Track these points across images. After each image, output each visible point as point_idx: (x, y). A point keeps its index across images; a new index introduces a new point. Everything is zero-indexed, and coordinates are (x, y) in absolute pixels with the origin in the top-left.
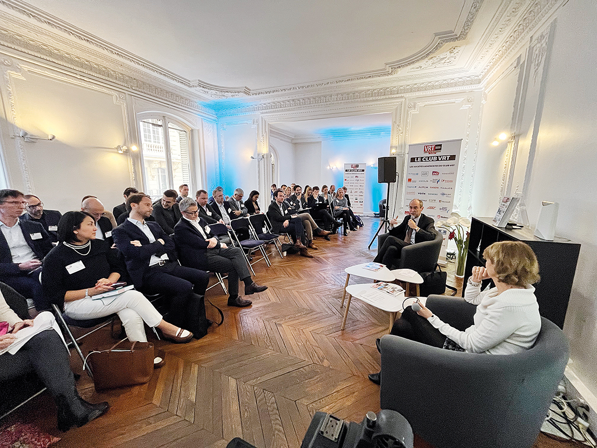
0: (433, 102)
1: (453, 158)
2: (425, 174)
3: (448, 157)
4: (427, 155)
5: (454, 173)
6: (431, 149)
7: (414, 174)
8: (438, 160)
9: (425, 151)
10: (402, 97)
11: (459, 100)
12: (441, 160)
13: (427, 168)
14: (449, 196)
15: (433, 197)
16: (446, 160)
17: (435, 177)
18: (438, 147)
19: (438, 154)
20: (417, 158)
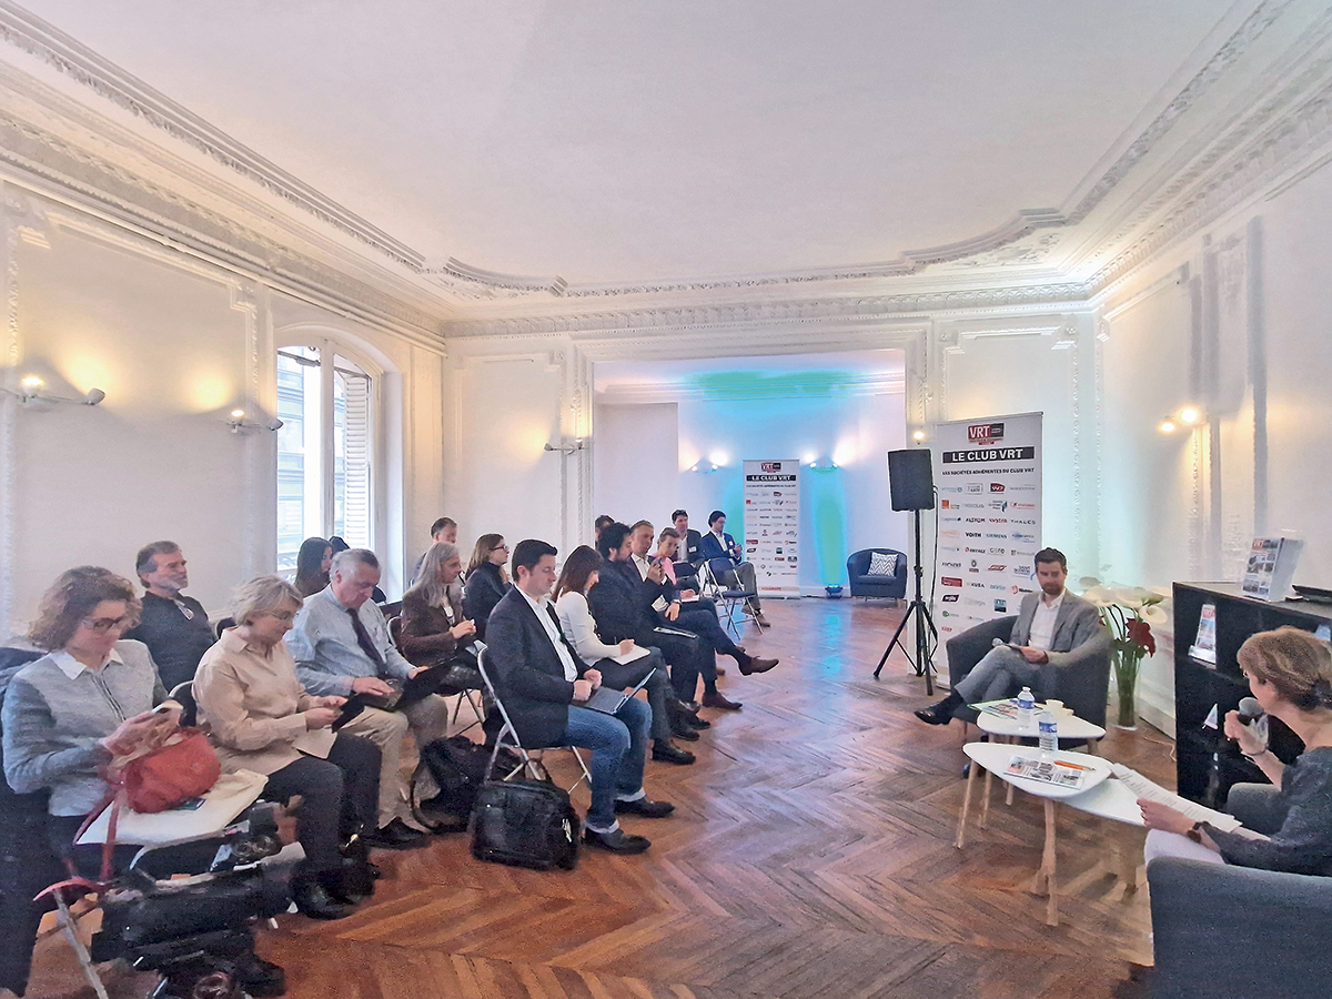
0: (993, 332)
1: (1028, 453)
2: (976, 490)
3: (1019, 451)
4: (976, 446)
5: (1036, 489)
6: (984, 433)
7: (953, 490)
8: (999, 458)
9: (970, 437)
10: (925, 318)
11: (1047, 331)
12: (1006, 458)
13: (980, 476)
14: (1030, 539)
15: (997, 543)
16: (1016, 458)
17: (997, 497)
18: (996, 430)
19: (998, 445)
20: (957, 453)
